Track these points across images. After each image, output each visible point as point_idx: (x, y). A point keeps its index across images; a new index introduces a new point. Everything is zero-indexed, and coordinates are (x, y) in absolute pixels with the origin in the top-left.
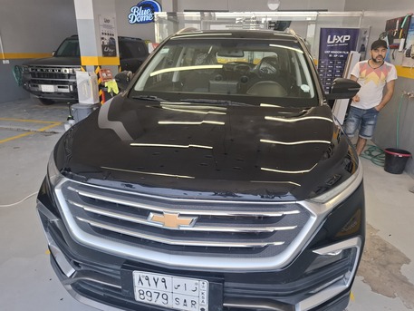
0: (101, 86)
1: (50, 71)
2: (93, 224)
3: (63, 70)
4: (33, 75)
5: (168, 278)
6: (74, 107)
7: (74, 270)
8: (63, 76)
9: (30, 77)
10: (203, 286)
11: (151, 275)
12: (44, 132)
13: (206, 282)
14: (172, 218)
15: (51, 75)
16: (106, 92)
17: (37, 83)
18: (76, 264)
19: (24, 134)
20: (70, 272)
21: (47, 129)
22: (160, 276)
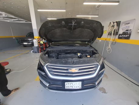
0: (39, 42)
1: (27, 40)
2: (54, 73)
3: (29, 39)
4: (22, 41)
5: (73, 83)
6: (33, 47)
7: (48, 84)
8: (29, 41)
9: (21, 41)
10: (80, 83)
11: (69, 83)
12: (26, 53)
13: (81, 82)
14: (74, 70)
15: (26, 41)
16: (40, 44)
17: (22, 42)
18: (49, 83)
19: (21, 54)
20: (48, 85)
21: (26, 52)
22: (71, 83)
